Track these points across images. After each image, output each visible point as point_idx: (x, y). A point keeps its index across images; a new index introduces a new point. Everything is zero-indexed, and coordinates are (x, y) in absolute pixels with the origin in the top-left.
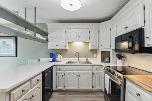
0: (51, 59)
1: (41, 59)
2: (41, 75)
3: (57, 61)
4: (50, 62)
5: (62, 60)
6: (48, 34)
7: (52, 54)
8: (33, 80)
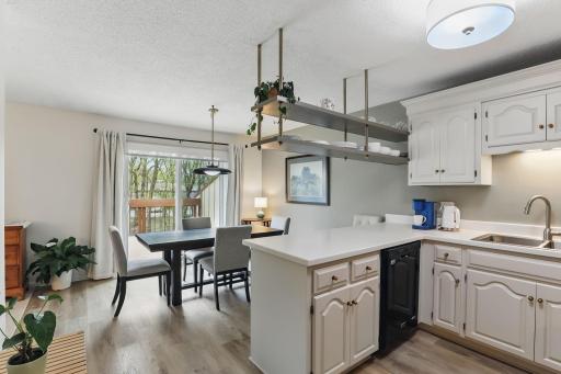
0: (419, 220)
1: (389, 217)
2: (377, 258)
3: (442, 229)
4: (415, 227)
5: (460, 228)
6: (409, 133)
7: (423, 201)
8: (357, 263)
